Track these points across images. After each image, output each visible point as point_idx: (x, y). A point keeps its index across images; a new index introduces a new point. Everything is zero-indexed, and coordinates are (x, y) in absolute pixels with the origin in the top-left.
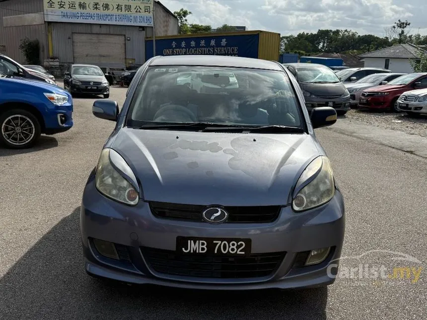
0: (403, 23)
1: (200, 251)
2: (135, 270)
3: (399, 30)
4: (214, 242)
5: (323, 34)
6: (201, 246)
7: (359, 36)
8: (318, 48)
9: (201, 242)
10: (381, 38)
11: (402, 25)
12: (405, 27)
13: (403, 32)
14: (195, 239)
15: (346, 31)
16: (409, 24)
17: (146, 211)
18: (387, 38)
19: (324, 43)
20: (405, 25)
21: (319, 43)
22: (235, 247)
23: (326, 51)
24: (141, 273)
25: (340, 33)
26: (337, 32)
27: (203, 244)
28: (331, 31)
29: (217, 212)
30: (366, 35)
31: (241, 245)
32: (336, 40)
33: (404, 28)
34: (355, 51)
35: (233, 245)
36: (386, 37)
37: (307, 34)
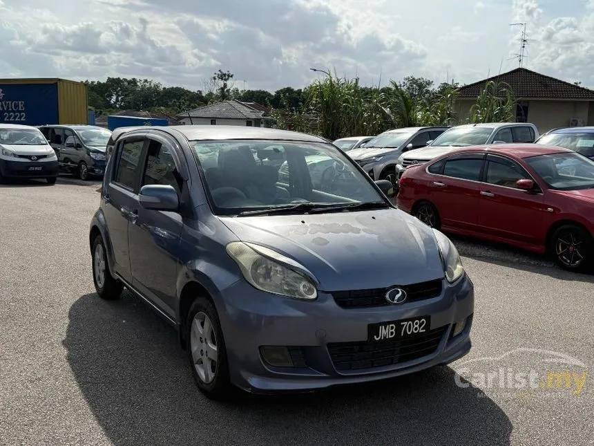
0: (225, 75)
1: (390, 337)
2: (315, 373)
3: (221, 83)
4: (402, 323)
5: (114, 83)
6: (390, 331)
7: (164, 88)
8: (109, 102)
9: (391, 325)
10: (192, 91)
11: (224, 76)
12: (228, 79)
13: (225, 86)
14: (385, 324)
15: (146, 81)
16: (232, 76)
17: (331, 303)
18: (200, 92)
19: (118, 96)
20: (227, 77)
21: (110, 96)
22: (417, 326)
23: (121, 107)
24: (325, 375)
25: (138, 84)
26: (134, 82)
27: (392, 328)
28: (125, 80)
29: (398, 292)
30: (173, 88)
31: (423, 322)
32: (134, 92)
33: (226, 80)
34: (162, 108)
35: (416, 324)
36: (198, 91)
37: (92, 82)
